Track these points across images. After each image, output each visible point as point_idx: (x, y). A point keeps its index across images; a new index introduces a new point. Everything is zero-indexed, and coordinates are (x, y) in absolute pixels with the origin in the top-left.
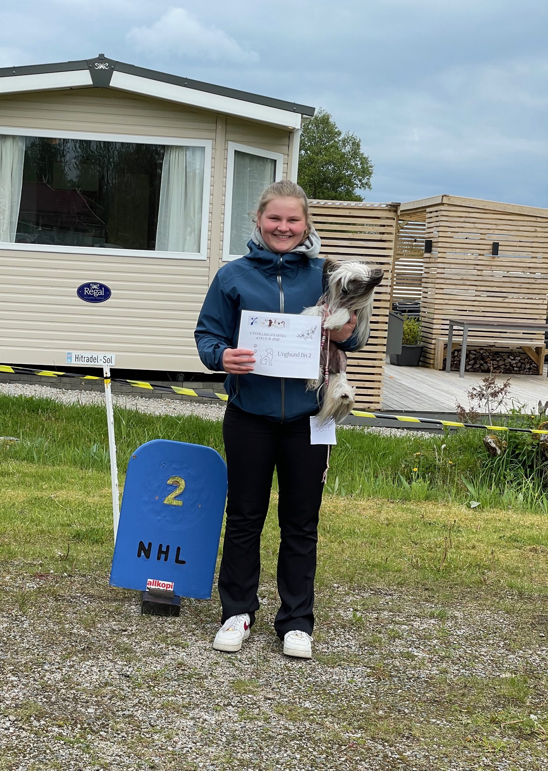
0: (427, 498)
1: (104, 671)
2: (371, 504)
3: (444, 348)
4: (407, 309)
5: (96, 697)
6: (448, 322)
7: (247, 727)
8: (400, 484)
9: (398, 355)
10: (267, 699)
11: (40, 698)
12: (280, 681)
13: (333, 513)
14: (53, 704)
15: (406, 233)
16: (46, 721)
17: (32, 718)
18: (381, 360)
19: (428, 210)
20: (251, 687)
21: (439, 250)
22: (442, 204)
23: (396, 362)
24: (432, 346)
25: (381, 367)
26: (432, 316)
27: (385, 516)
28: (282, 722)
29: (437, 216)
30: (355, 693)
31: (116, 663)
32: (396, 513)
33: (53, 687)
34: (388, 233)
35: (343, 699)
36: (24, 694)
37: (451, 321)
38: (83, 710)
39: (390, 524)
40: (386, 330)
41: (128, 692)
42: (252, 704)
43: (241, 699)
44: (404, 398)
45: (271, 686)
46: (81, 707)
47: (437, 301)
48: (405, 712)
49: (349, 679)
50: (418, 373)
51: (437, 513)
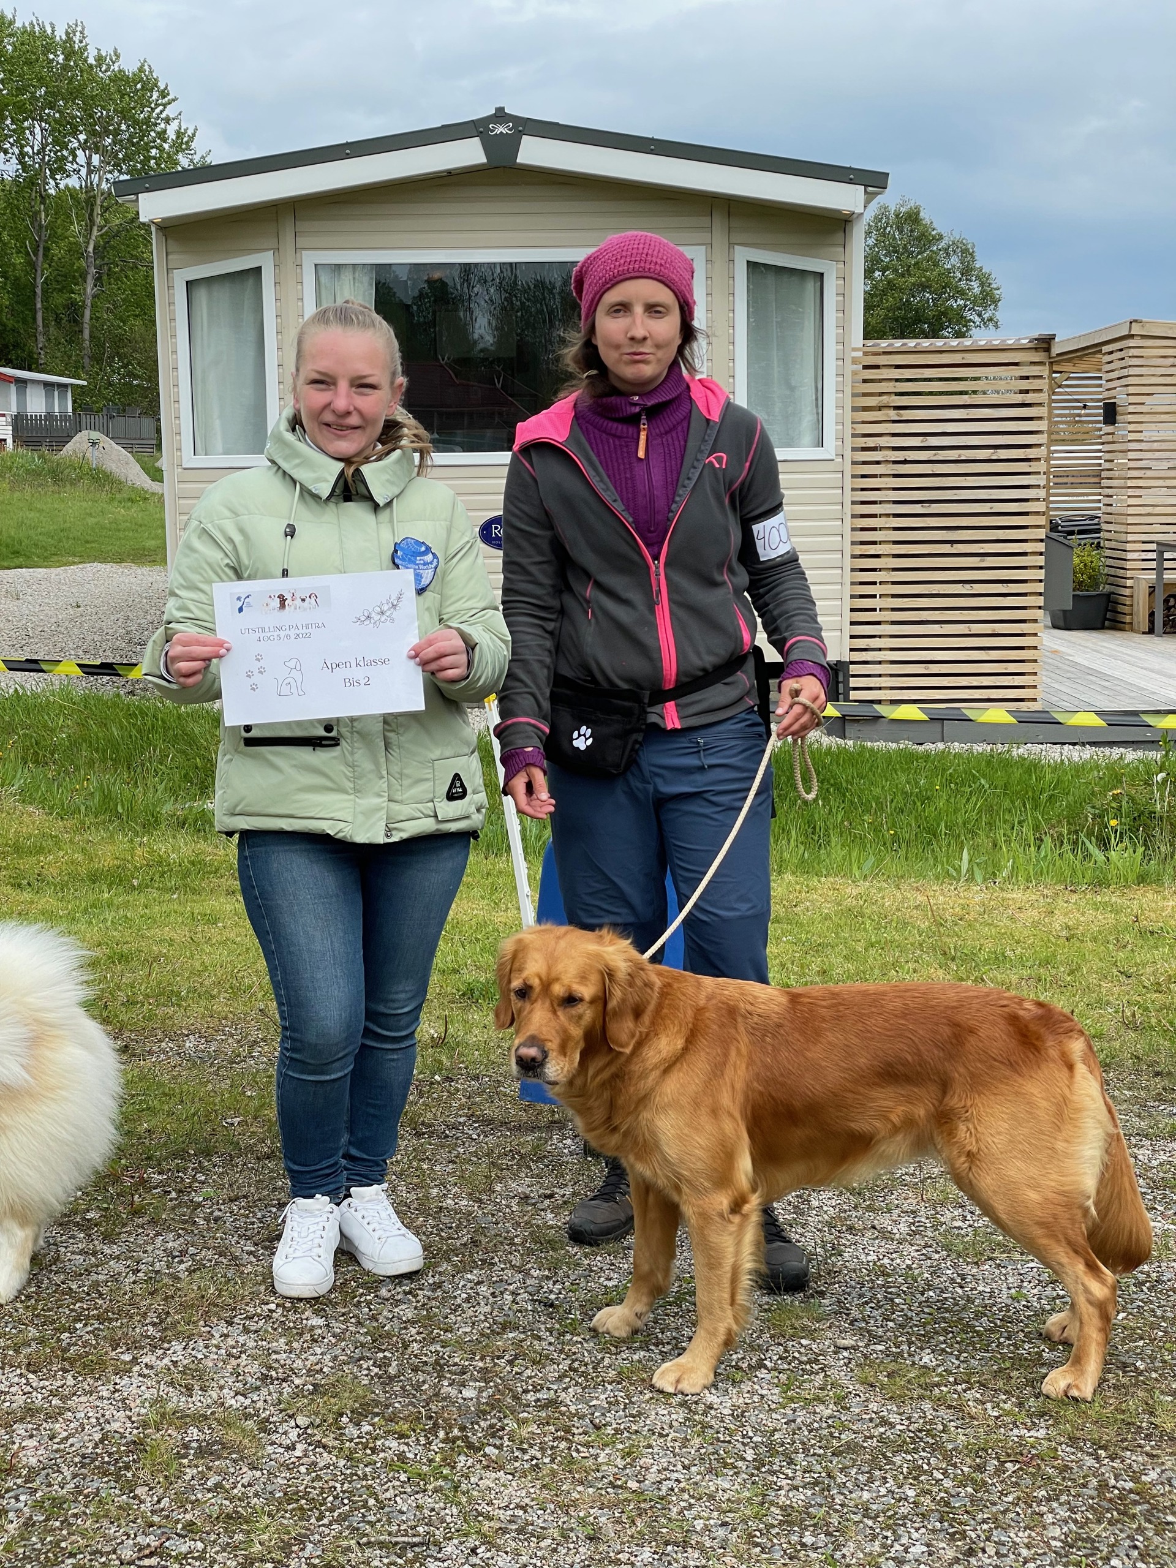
0: (1142, 879)
1: (502, 1293)
2: (1034, 897)
3: (1150, 594)
4: (1076, 529)
5: (482, 1359)
6: (1154, 547)
7: (799, 1420)
8: (1087, 856)
9: (1065, 612)
10: (838, 1349)
11: (365, 1366)
12: (867, 1303)
13: (961, 919)
14: (391, 1378)
15: (1068, 394)
16: (373, 1425)
17: (345, 1419)
18: (1035, 621)
19: (1105, 349)
20: (805, 1321)
21: (1130, 418)
22: (1131, 336)
23: (1062, 624)
24: (1127, 592)
25: (1035, 635)
26: (1123, 537)
27: (1063, 920)
28: (873, 1406)
29: (1123, 359)
30: (1027, 1326)
31: (528, 1274)
32: (1083, 914)
33: (395, 1339)
34: (1035, 391)
35: (1002, 1340)
36: (335, 1358)
37: (1158, 544)
38: (453, 1392)
39: (1073, 936)
40: (1041, 567)
41: (550, 1344)
42: (809, 1362)
43: (786, 1351)
44: (1081, 688)
45: (847, 1315)
46: (450, 1385)
47: (1131, 511)
48: (1136, 1368)
49: (1013, 1291)
50: (1103, 641)
51: (1163, 909)
